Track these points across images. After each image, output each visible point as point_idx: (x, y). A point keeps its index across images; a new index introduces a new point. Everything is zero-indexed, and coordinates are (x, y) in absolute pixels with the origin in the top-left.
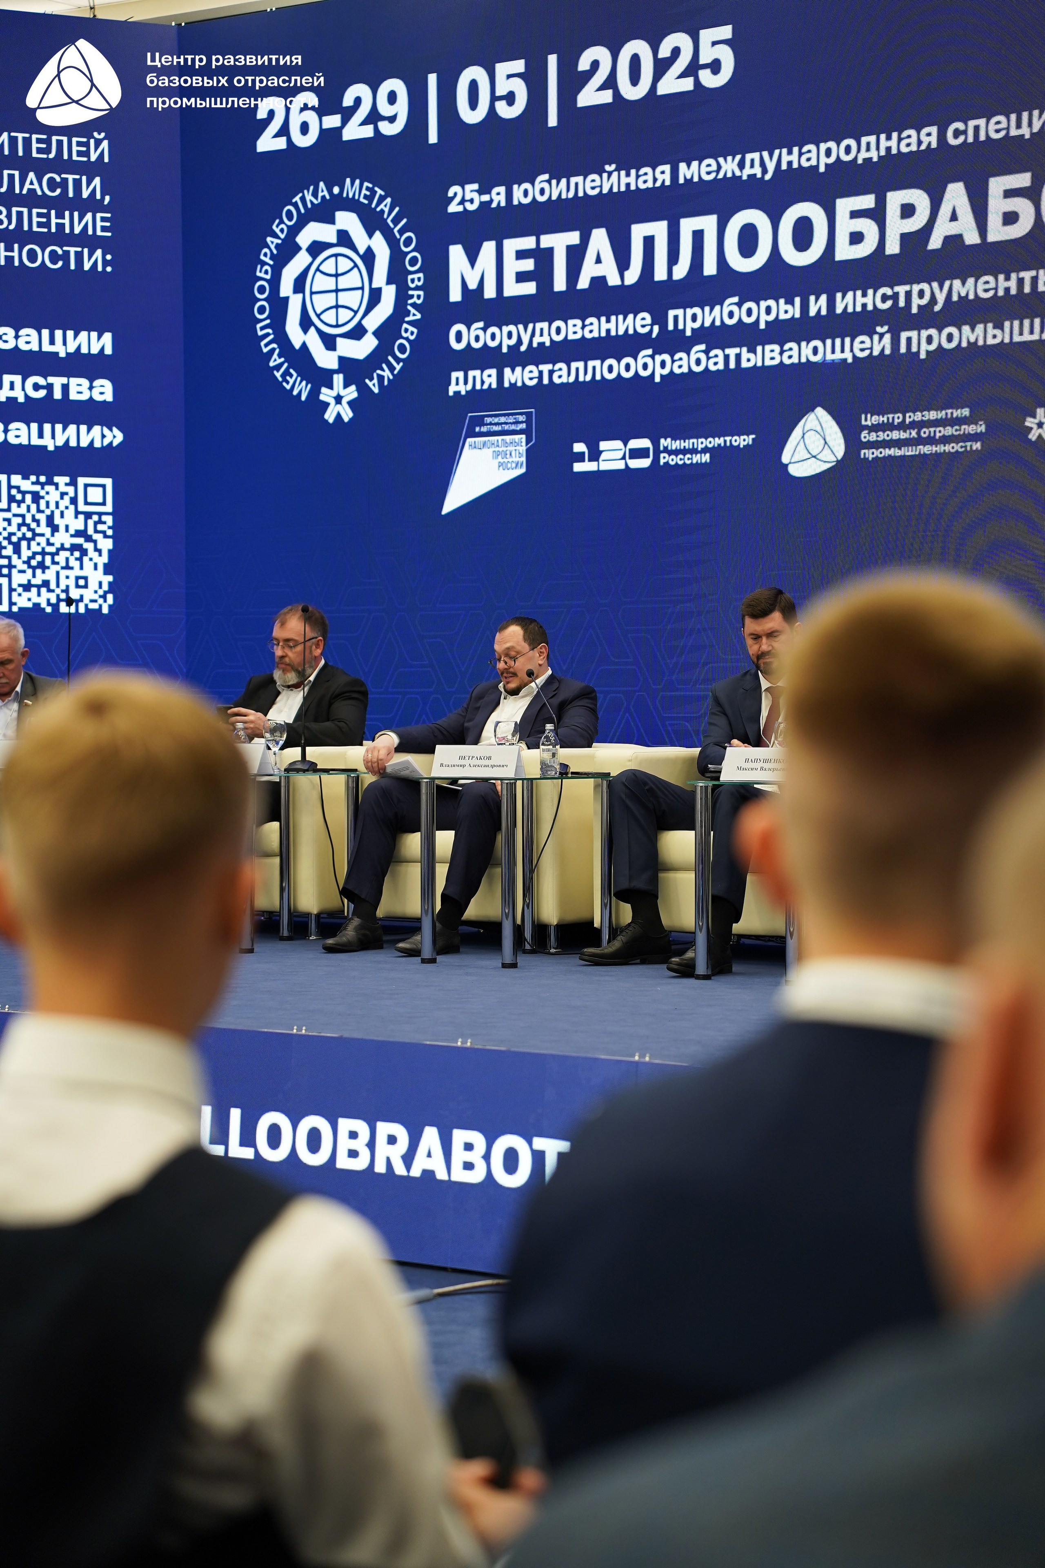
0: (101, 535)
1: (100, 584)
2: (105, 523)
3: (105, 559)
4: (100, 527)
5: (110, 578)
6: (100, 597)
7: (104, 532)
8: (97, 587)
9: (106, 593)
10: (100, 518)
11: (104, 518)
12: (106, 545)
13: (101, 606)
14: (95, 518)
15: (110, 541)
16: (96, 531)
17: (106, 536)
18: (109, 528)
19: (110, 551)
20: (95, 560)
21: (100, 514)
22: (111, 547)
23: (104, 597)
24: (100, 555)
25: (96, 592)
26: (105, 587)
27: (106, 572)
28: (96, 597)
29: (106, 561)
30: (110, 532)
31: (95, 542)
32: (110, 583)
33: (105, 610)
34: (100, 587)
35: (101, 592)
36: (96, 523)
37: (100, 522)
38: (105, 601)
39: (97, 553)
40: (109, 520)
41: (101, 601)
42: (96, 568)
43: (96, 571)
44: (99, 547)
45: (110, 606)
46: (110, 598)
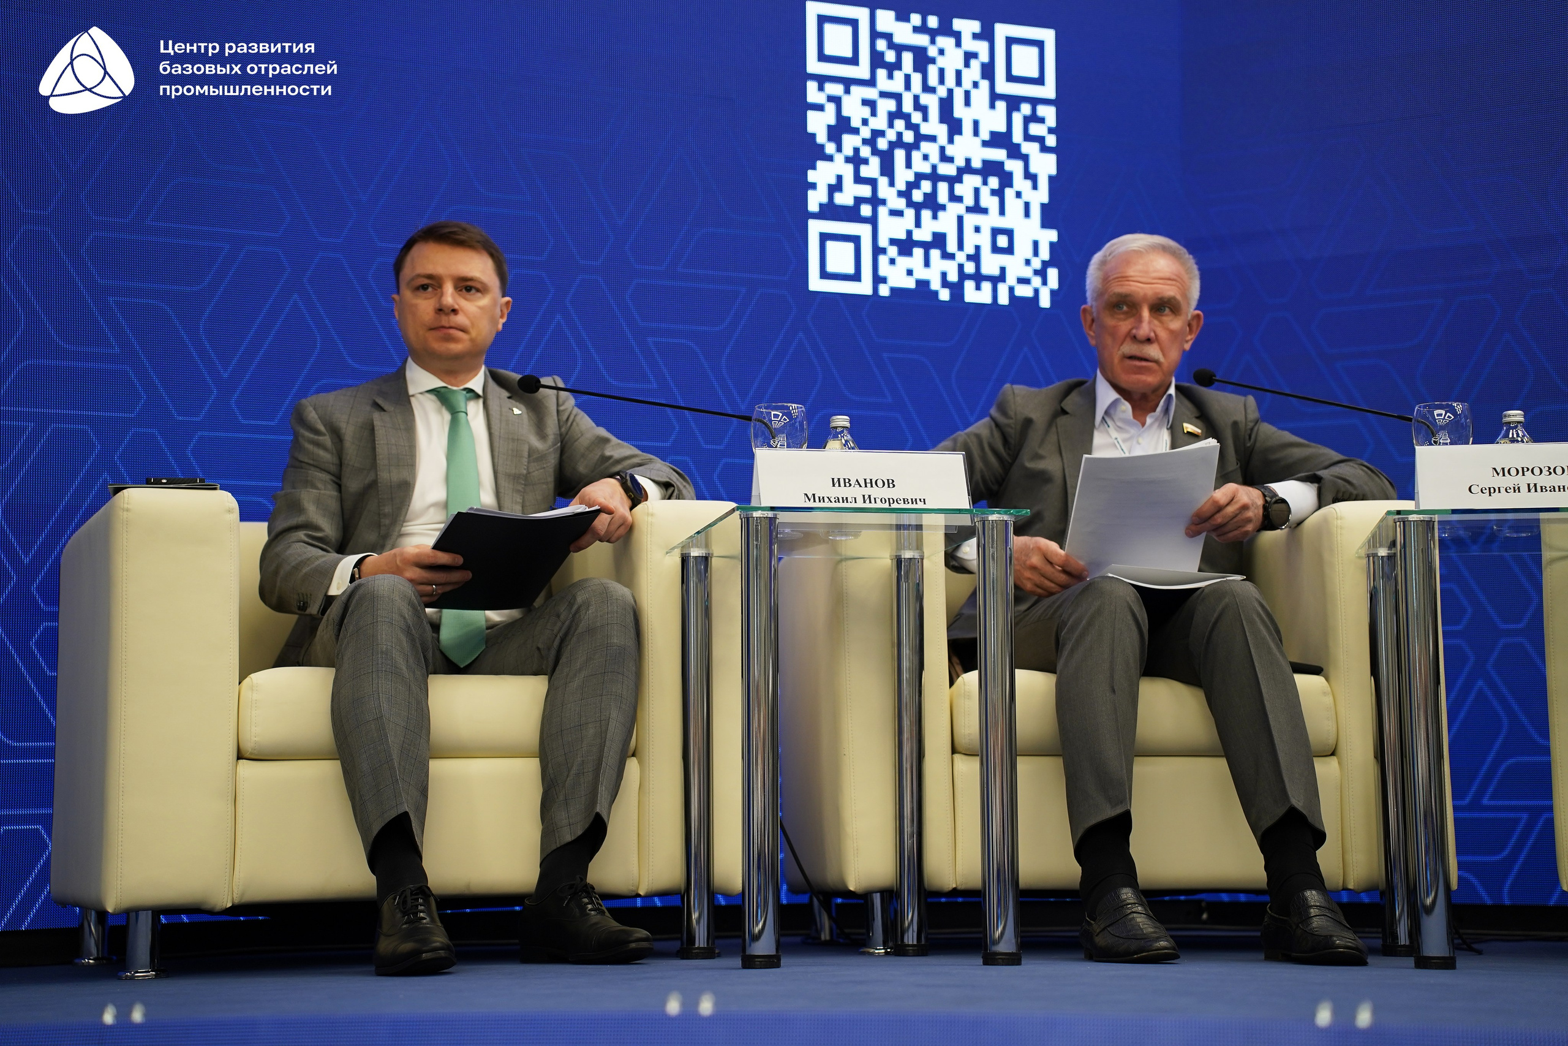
0: (1035, 146)
1: (1036, 244)
2: (1042, 120)
3: (1042, 195)
4: (1035, 129)
5: (1052, 235)
6: (1036, 272)
7: (1040, 140)
8: (1029, 254)
9: (1046, 265)
10: (1034, 110)
11: (1043, 110)
12: (1045, 165)
13: (1036, 291)
14: (1026, 109)
15: (1052, 158)
16: (1028, 137)
17: (1044, 149)
18: (1051, 131)
19: (1051, 178)
20: (1026, 197)
21: (1035, 102)
22: (1054, 172)
23: (1042, 273)
24: (1035, 187)
25: (1028, 262)
26: (1045, 254)
27: (1046, 224)
28: (1027, 273)
29: (1046, 200)
30: (1051, 141)
31: (1025, 159)
32: (1052, 244)
33: (1045, 302)
34: (1036, 253)
35: (1037, 264)
36: (1027, 120)
37: (1034, 118)
38: (1045, 283)
39: (1029, 183)
40: (1049, 113)
41: (1037, 281)
42: (1027, 214)
43: (1027, 220)
44: (1033, 169)
45: (1053, 292)
46: (1053, 274)
